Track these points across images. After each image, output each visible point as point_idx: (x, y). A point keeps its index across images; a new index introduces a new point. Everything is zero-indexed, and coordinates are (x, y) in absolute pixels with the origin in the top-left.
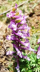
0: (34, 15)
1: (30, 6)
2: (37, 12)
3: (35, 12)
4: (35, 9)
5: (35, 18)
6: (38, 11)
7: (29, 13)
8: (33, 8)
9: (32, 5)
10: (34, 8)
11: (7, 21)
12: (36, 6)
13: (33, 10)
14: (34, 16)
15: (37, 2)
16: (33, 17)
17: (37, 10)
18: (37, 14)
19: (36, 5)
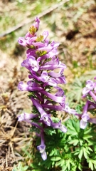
0: (77, 36)
1: (67, 14)
2: (85, 27)
3: (80, 28)
4: (80, 22)
5: (81, 43)
6: (87, 27)
7: (66, 32)
8: (75, 19)
9: (73, 13)
10: (79, 19)
11: (17, 51)
12: (82, 16)
13: (76, 25)
14: (78, 38)
15: (85, 6)
16: (75, 40)
17: (84, 24)
18: (85, 34)
19: (81, 12)
